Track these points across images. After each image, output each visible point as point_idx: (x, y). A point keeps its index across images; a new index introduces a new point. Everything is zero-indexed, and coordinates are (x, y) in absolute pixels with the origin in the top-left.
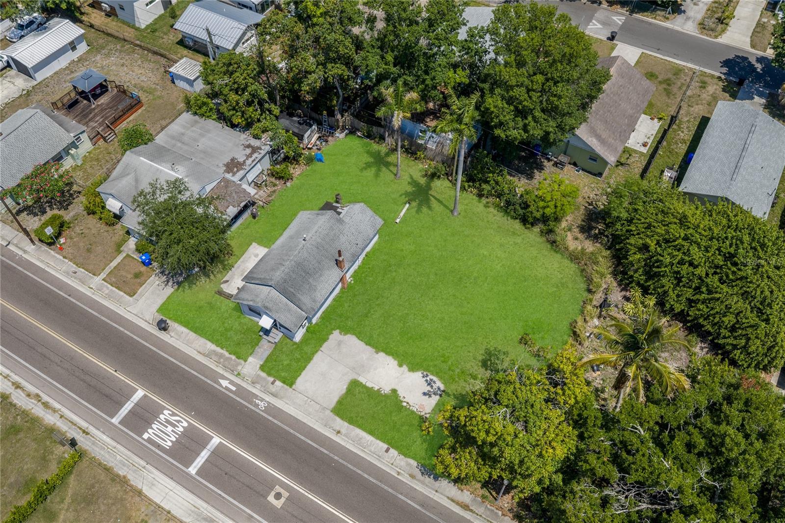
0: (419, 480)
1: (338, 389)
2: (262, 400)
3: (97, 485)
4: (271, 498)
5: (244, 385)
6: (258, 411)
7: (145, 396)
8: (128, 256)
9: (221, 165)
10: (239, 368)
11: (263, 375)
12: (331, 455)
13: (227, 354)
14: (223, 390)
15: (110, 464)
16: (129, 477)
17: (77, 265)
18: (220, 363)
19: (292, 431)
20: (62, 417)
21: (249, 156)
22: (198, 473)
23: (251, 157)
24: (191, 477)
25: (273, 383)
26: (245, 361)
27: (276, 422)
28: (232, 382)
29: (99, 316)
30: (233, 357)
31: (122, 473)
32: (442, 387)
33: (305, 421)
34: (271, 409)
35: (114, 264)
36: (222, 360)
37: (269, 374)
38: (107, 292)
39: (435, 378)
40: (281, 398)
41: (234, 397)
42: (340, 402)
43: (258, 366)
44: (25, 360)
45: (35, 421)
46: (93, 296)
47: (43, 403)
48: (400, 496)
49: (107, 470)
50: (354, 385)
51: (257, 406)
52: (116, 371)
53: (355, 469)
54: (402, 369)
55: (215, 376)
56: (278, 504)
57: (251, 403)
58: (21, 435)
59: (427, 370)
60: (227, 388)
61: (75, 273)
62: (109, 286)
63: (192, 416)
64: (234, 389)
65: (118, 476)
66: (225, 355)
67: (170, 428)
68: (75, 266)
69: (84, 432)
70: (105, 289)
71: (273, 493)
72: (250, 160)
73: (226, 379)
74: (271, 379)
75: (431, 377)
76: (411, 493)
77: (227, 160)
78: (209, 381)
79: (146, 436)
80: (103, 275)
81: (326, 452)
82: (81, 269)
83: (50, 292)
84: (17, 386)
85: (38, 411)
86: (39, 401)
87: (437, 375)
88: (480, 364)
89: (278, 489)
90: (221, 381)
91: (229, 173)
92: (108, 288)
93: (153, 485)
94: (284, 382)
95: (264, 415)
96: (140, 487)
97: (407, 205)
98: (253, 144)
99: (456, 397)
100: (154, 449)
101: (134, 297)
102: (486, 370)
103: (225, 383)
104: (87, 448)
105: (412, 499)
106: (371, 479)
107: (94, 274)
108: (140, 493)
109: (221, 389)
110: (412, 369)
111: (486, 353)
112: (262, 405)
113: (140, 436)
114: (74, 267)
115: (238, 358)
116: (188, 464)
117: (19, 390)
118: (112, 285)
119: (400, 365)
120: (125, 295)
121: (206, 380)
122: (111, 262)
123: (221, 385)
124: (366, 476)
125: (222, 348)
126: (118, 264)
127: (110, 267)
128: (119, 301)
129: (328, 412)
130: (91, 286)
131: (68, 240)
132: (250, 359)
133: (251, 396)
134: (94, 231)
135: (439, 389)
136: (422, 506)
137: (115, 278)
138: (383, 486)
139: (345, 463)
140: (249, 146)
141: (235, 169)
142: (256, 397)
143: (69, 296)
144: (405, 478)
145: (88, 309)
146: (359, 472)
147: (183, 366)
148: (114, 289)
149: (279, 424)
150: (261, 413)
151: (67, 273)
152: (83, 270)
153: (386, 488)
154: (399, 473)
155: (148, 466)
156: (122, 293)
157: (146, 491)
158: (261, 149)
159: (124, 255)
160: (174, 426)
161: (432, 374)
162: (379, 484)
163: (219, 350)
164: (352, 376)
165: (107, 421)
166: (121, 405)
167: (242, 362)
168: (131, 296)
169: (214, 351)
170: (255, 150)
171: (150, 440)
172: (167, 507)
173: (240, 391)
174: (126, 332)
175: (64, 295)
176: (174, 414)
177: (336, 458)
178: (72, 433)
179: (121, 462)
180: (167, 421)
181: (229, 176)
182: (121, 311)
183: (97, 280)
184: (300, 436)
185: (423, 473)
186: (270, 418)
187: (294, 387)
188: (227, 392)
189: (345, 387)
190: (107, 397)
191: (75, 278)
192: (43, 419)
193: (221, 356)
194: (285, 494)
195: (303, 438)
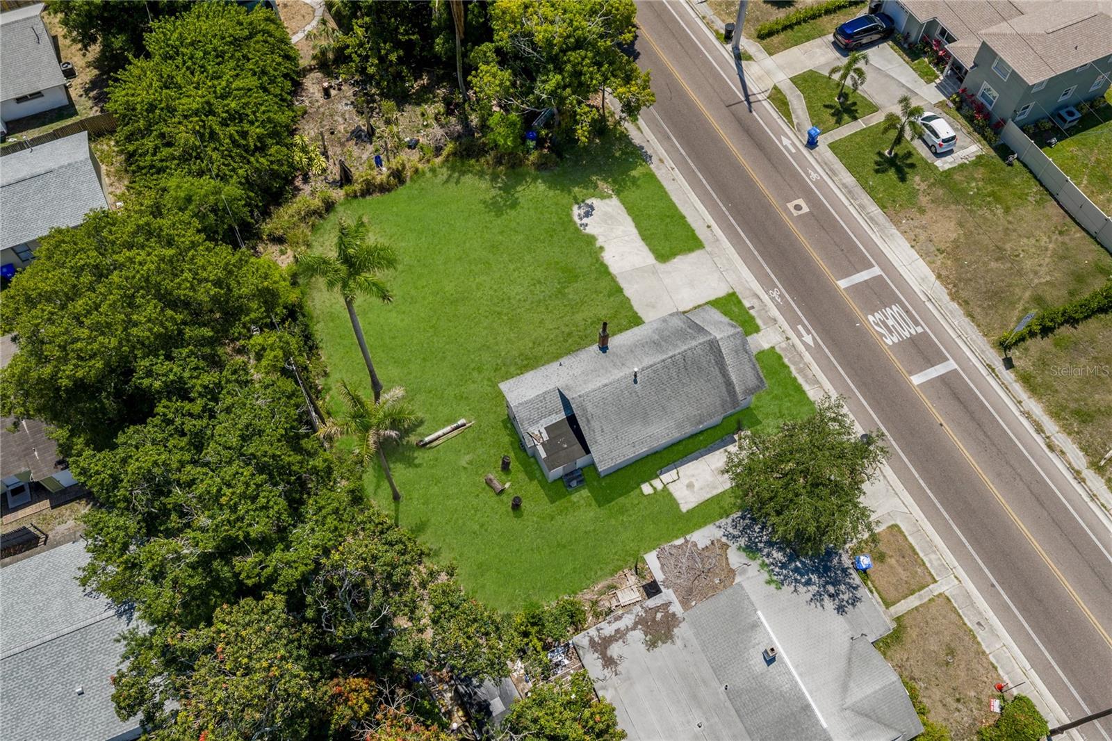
0: (658, 155)
1: (683, 264)
2: (773, 299)
3: (985, 306)
4: (806, 209)
5: (786, 326)
6: (783, 290)
7: (911, 373)
8: (888, 605)
9: (679, 643)
10: (784, 345)
11: (759, 322)
12: (727, 213)
13: (792, 368)
14: (813, 332)
15: (967, 320)
16: (948, 298)
17: (975, 637)
18: (805, 364)
19: (756, 253)
20: (1020, 402)
21: (620, 635)
22: (871, 266)
23: (617, 631)
24: (880, 266)
25: (753, 307)
26: (773, 348)
27: (768, 270)
28: (800, 336)
29: (951, 522)
30: (786, 361)
31: (954, 305)
32: (575, 208)
33: (736, 256)
34: (768, 285)
35: (913, 602)
36: (801, 365)
37: (753, 318)
38: (933, 556)
39: (576, 219)
40: (751, 290)
41: (803, 318)
42: (691, 250)
43: (760, 334)
44: (1067, 509)
45: (1055, 415)
46: (956, 564)
47: (1044, 432)
48: (684, 153)
49: (970, 315)
50: (663, 256)
51: (781, 296)
52: (941, 425)
53: (712, 192)
54: (602, 244)
55: (816, 351)
56: (800, 202)
57: (787, 302)
58: (1073, 405)
59: (577, 230)
60: (809, 332)
61: (979, 624)
62: (928, 564)
63: (861, 323)
64: (800, 327)
65: (959, 304)
66: (796, 369)
67: (890, 322)
68: (979, 639)
69: (993, 370)
70: (936, 563)
71: (800, 212)
72: (621, 624)
73: (804, 343)
74: (752, 312)
75: (578, 222)
76: (671, 150)
77: (663, 649)
78: (827, 351)
79: (920, 330)
80: (935, 589)
81: (731, 219)
82: (968, 624)
83: (1024, 610)
84: (1077, 474)
85: (1050, 426)
86: (1048, 437)
87: (571, 221)
88: (518, 207)
89: (795, 213)
90: (811, 343)
91: (674, 615)
92: (930, 561)
93: (923, 279)
94: (740, 302)
95: (778, 283)
96: (938, 283)
97: (427, 439)
98: (600, 662)
99: (570, 192)
100: (914, 312)
101: (893, 523)
102: (517, 199)
103: (808, 339)
104: (991, 350)
105: (674, 146)
106: (701, 177)
107: (950, 601)
108: (939, 276)
109: (815, 335)
110: (591, 239)
111: (502, 214)
112: (775, 294)
113: (925, 333)
114: (981, 635)
115: (780, 357)
116: (878, 279)
117: (1077, 468)
118: (924, 564)
119: (602, 248)
120: (906, 534)
121: (830, 355)
122: (916, 608)
123: (814, 339)
124: (704, 182)
125: (795, 379)
126: (905, 597)
127: (920, 598)
128: (919, 530)
129: (708, 248)
130: (956, 582)
131: (985, 699)
132: (766, 346)
133: (784, 309)
134: (937, 694)
135: (580, 208)
136: (669, 138)
137: (916, 572)
138: (694, 167)
139: (718, 200)
140: (609, 662)
141: (659, 616)
142: (777, 306)
143: (993, 586)
144: (669, 162)
145: (967, 544)
146: (708, 187)
147: (851, 385)
148: (921, 555)
149: (765, 266)
150: (780, 286)
151: (993, 631)
152: (966, 620)
153: (692, 165)
154: (673, 169)
155: (924, 298)
156: (910, 539)
157: (933, 277)
158: (592, 640)
159: (892, 609)
160: (883, 322)
161: (575, 223)
162: (696, 170)
163: (800, 380)
164: (662, 267)
165: (963, 370)
166: (943, 379)
167: (777, 349)
168: (897, 526)
169: (807, 381)
170: (601, 646)
171: (917, 324)
172: (913, 251)
173: (793, 321)
174: (917, 476)
175: (1002, 592)
176: (882, 335)
177: (724, 209)
178: (1009, 376)
179: (954, 317)
180: (891, 332)
181: (676, 608)
182: (918, 513)
183: (945, 586)
184: (750, 245)
185: (651, 157)
186: (773, 276)
187: (731, 291)
188: (810, 327)
189: (675, 260)
190: (958, 399)
191: (980, 613)
192: (1044, 411)
193: (801, 371)
194: (790, 206)
195: (748, 242)
